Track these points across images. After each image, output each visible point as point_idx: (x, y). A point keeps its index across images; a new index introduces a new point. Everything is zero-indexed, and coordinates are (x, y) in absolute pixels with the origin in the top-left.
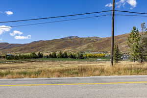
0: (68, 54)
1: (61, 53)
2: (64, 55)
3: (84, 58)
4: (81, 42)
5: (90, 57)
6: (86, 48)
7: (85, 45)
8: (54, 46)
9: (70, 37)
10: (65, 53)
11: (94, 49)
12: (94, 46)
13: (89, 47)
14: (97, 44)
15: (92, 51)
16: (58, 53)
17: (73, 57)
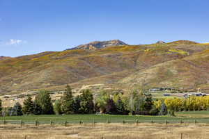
0: (98, 99)
1: (69, 95)
2: (83, 103)
3: (156, 113)
4: (135, 58)
5: (176, 108)
6: (152, 81)
7: (150, 71)
8: (43, 75)
9: (98, 45)
10: (87, 95)
11: (182, 81)
12: (179, 71)
13: (163, 75)
14: (189, 63)
15: (174, 90)
16: (56, 97)
17: (115, 109)
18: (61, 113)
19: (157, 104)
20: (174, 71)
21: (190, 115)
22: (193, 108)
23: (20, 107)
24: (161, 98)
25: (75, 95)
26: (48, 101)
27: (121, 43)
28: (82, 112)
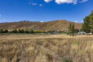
1: (20, 30)
3: (34, 33)
4: (31, 24)
5: (37, 32)
6: (33, 28)
7: (33, 26)
8: (14, 26)
9: (24, 21)
10: (23, 30)
12: (38, 26)
13: (35, 27)
14: (39, 25)
15: (37, 29)
16: (18, 30)
17: (27, 32)
18: (18, 33)
19: (34, 32)
20: (37, 26)
21: (39, 33)
22: (39, 32)
23: (11, 32)
24: (35, 31)
25: (21, 30)
26: (16, 31)
27: (28, 21)
28: (22, 33)
